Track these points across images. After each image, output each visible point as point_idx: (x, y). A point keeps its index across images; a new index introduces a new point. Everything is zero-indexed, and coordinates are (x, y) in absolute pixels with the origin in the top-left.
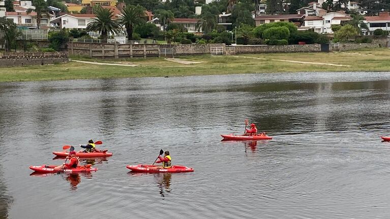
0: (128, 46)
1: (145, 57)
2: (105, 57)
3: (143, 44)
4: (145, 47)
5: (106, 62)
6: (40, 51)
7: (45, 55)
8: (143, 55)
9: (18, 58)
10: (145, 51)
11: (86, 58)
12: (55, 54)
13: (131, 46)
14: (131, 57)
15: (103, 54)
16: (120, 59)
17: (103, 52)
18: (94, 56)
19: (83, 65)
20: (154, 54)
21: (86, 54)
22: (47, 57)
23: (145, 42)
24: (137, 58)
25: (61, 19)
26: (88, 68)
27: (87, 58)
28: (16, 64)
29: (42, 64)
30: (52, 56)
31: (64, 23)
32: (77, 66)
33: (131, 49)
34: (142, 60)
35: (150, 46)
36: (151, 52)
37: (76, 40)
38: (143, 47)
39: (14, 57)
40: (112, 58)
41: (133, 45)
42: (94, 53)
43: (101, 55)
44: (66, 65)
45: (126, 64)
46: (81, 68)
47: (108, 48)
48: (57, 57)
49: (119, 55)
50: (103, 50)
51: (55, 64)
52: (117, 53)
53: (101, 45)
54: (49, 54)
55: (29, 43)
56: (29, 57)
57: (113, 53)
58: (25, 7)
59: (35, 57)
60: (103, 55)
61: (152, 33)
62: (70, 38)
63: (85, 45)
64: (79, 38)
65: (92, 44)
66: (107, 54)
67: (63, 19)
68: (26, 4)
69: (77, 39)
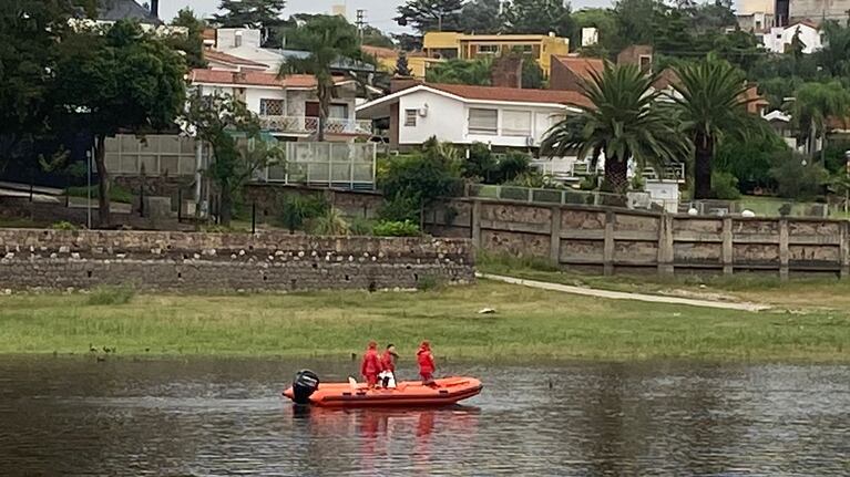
0: (714, 225)
1: (784, 271)
2: (616, 266)
3: (777, 221)
4: (784, 232)
5: (622, 286)
6: (358, 231)
7: (384, 248)
8: (774, 266)
9: (277, 258)
10: (784, 246)
11: (538, 267)
12: (424, 247)
13: (729, 223)
14: (728, 270)
15: (608, 254)
16: (681, 278)
17: (609, 246)
18: (566, 259)
19: (539, 295)
20: (825, 262)
21: (534, 251)
22: (391, 257)
23: (785, 210)
24: (749, 278)
25: (395, 106)
26: (562, 309)
27: (542, 269)
28: (270, 282)
29: (372, 288)
30: (412, 256)
31: (411, 123)
32: (513, 299)
33: (729, 238)
34: (771, 286)
35: (808, 228)
36: (808, 251)
37: (494, 191)
38: (778, 229)
39: (262, 255)
40: (646, 273)
41: (737, 221)
42: (567, 247)
43: (596, 257)
44: (468, 293)
45: (712, 300)
46: (537, 308)
47: (631, 228)
48: (430, 257)
49: (677, 259)
50: (610, 235)
51: (423, 287)
52: (668, 251)
53: (602, 217)
54: (401, 246)
55: (294, 199)
56: (322, 255)
57: (651, 250)
58: (236, 53)
59: (346, 256)
60: (609, 258)
61: (774, 172)
62: (470, 183)
63: (531, 212)
64: (507, 185)
65: (563, 209)
66: (625, 256)
67: (404, 105)
68: (237, 42)
69: (498, 188)
